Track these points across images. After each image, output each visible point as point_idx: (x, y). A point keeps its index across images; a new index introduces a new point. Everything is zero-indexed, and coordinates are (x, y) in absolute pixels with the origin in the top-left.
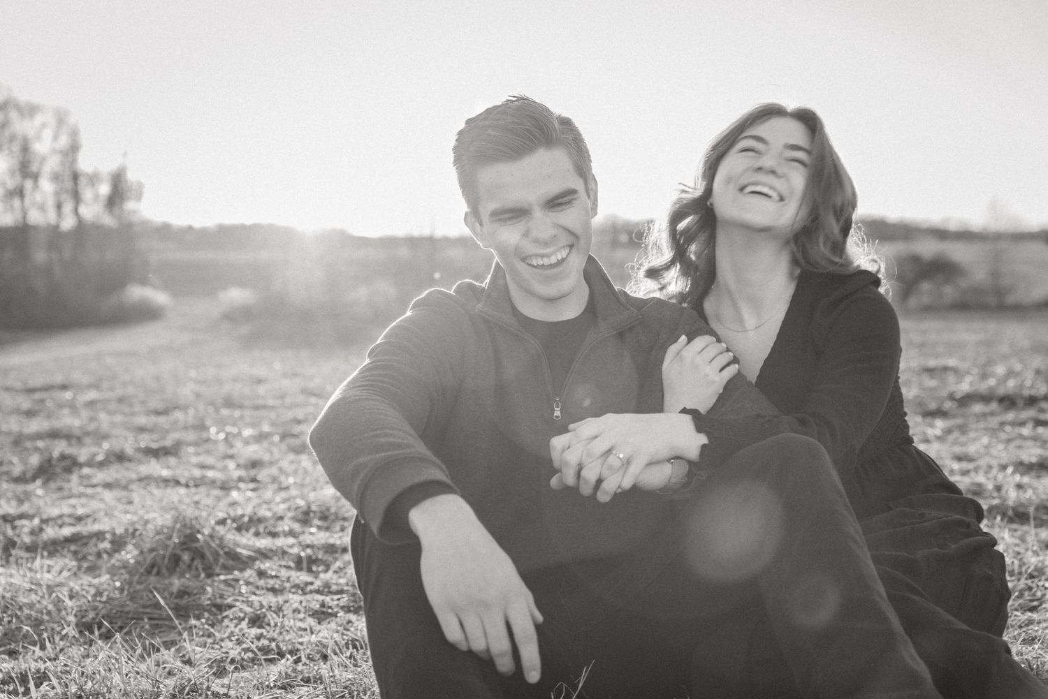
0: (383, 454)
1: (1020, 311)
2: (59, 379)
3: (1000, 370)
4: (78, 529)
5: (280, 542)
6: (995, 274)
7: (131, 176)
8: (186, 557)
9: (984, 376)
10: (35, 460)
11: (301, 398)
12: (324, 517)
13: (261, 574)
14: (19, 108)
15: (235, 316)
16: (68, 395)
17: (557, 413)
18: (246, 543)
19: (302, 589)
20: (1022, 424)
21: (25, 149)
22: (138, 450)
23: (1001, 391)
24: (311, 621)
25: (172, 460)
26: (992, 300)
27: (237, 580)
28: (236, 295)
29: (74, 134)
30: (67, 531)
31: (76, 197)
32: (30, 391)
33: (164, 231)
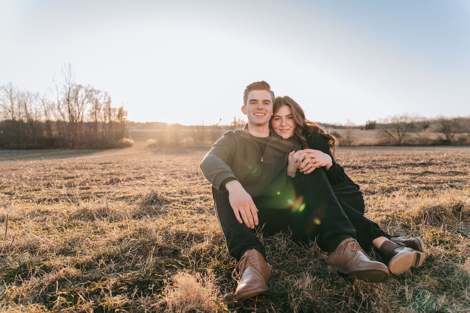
0: (219, 170)
1: (354, 147)
2: (108, 161)
3: (351, 160)
4: (124, 195)
5: (176, 198)
6: (348, 137)
7: (125, 109)
8: (155, 201)
9: (348, 162)
10: (109, 180)
11: (172, 166)
12: (186, 193)
13: (174, 205)
14: (95, 91)
15: (151, 146)
16: (111, 165)
17: (262, 160)
18: (168, 198)
19: (185, 208)
20: (358, 173)
21: (97, 102)
22: (134, 177)
23: (352, 165)
24: (190, 215)
25: (144, 180)
26: (348, 144)
27: (168, 206)
28: (152, 141)
29: (109, 98)
30: (122, 196)
31: (110, 115)
32: (101, 164)
33: (132, 124)
